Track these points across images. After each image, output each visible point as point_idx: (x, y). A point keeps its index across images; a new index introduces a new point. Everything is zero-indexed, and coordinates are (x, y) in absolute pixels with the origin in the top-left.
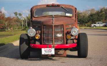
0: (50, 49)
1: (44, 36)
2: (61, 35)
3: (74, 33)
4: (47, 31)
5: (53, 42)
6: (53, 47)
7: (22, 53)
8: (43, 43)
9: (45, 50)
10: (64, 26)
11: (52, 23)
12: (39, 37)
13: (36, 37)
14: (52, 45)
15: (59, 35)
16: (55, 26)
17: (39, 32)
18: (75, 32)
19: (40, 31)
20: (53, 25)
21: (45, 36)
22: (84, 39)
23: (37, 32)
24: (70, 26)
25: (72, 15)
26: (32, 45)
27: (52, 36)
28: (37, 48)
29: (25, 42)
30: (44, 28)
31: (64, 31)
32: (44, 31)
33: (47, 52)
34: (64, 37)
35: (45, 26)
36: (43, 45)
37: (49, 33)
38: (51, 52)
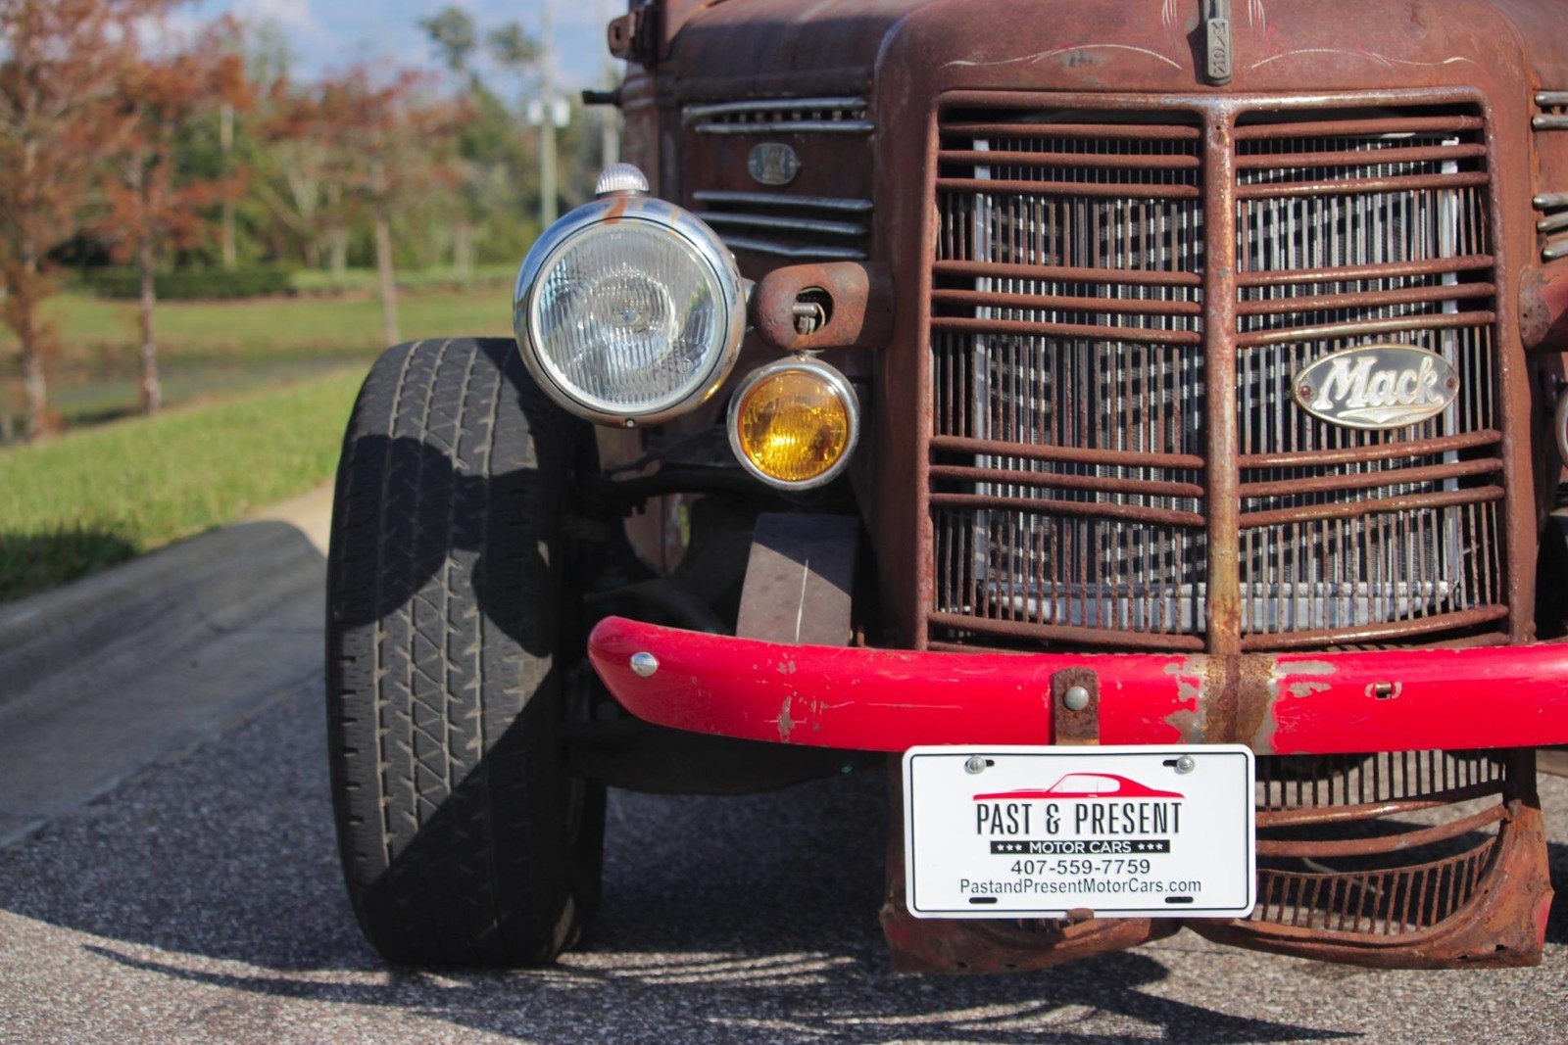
0: (1144, 764)
1: (954, 413)
2: (1428, 370)
4: (1042, 262)
6: (1229, 724)
9: (987, 809)
10: (1495, 148)
11: (1177, 56)
12: (821, 445)
13: (759, 428)
14: (1198, 675)
15: (1382, 392)
17: (823, 297)
19: (850, 280)
20: (1224, 106)
23: (786, 287)
26: (647, 663)
27: (1200, 405)
29: (457, 566)
30: (957, 203)
31: (1486, 274)
32: (968, 280)
33: (1052, 860)
34: (1492, 450)
35: (982, 147)
36: (924, 642)
37: (1091, 315)
38: (1166, 846)
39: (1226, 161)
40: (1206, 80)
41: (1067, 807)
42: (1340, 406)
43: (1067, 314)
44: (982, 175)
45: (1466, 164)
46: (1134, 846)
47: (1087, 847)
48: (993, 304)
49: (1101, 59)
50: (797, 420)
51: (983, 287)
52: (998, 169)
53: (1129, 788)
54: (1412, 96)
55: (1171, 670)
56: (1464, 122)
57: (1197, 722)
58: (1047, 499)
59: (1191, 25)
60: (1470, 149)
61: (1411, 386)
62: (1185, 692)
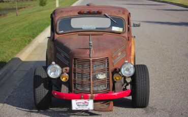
0: (86, 101)
1: (75, 77)
2: (104, 75)
3: (126, 72)
5: (90, 88)
6: (92, 98)
7: (38, 102)
8: (73, 90)
9: (77, 103)
10: (109, 60)
11: (88, 56)
12: (66, 79)
13: (62, 78)
14: (90, 95)
15: (102, 76)
17: (66, 70)
19: (68, 68)
21: (77, 78)
22: (142, 77)
23: (64, 69)
25: (123, 30)
26: (56, 94)
28: (64, 98)
29: (42, 84)
30: (75, 64)
31: (108, 68)
32: (75, 69)
33: (81, 106)
34: (109, 79)
35: (76, 61)
38: (88, 106)
39: (91, 62)
40: (90, 57)
42: (99, 78)
45: (107, 61)
46: (86, 106)
47: (83, 106)
48: (77, 71)
49: (83, 56)
50: (65, 77)
54: (104, 57)
56: (107, 59)
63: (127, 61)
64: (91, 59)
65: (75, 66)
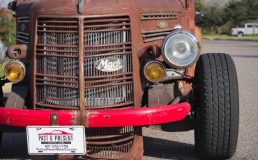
0: (66, 129)
2: (119, 62)
3: (175, 53)
4: (54, 44)
6: (80, 122)
8: (35, 102)
9: (41, 136)
10: (131, 24)
11: (75, 9)
12: (19, 75)
15: (110, 65)
16: (89, 22)
17: (19, 50)
18: (182, 49)
19: (24, 47)
21: (45, 69)
24: (163, 24)
27: (78, 69)
30: (40, 34)
31: (130, 45)
32: (42, 47)
33: (52, 145)
34: (131, 75)
35: (45, 25)
36: (35, 108)
37: (63, 53)
38: (70, 143)
39: (82, 27)
41: (54, 136)
42: (102, 68)
43: (59, 53)
44: (45, 29)
45: (127, 26)
46: (65, 143)
47: (57, 143)
48: (47, 51)
49: (62, 10)
50: (15, 71)
51: (45, 48)
52: (47, 28)
53: (64, 133)
54: (115, 15)
55: (70, 113)
56: (126, 19)
57: (75, 122)
58: (56, 84)
59: (77, 4)
60: (127, 24)
61: (115, 64)
62: (73, 117)
63: (179, 27)
64: (82, 17)
65: (40, 40)
